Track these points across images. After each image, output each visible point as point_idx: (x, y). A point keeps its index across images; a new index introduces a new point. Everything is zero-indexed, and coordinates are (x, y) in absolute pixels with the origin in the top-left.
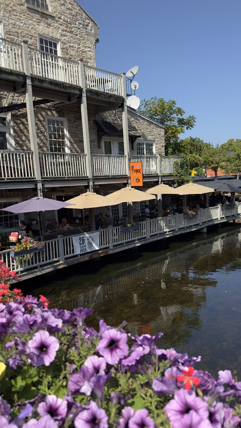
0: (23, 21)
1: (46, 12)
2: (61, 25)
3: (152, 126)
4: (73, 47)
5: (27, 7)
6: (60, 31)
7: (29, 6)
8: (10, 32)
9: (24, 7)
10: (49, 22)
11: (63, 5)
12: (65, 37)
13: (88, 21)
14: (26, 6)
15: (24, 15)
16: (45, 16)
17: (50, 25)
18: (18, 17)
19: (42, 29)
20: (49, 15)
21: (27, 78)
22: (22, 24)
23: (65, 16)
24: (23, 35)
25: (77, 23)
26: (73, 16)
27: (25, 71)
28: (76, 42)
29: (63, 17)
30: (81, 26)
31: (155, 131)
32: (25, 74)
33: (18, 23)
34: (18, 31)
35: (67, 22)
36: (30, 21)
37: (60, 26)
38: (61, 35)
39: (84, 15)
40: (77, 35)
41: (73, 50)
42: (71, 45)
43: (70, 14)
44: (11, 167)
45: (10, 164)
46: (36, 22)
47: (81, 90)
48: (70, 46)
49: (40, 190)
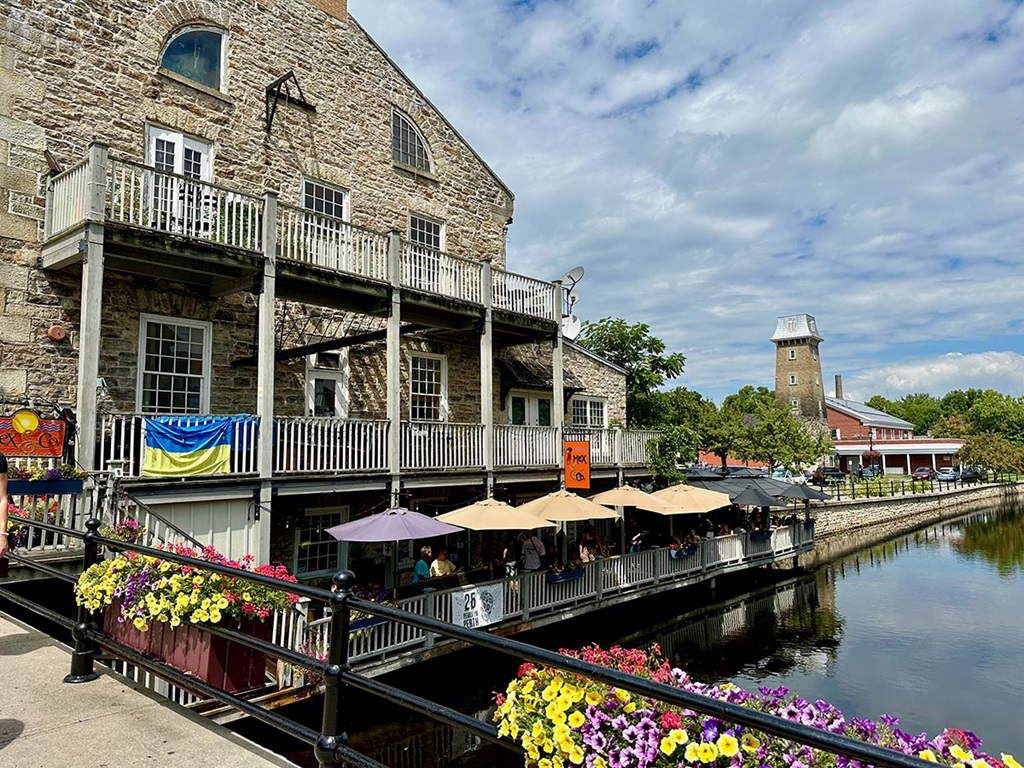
0: (386, 190)
1: (425, 175)
2: (449, 195)
3: (603, 370)
4: (467, 232)
5: (394, 167)
6: (447, 206)
7: (396, 165)
8: (361, 207)
9: (389, 167)
10: (429, 191)
11: (456, 162)
12: (455, 216)
13: (497, 188)
14: (392, 165)
15: (388, 180)
16: (422, 180)
17: (430, 196)
18: (377, 182)
19: (417, 202)
20: (430, 180)
21: (394, 291)
22: (383, 195)
23: (458, 181)
24: (383, 211)
25: (477, 193)
26: (471, 180)
27: (391, 280)
28: (472, 225)
29: (453, 182)
30: (484, 197)
31: (607, 379)
32: (389, 284)
33: (376, 192)
34: (375, 205)
35: (460, 190)
36: (397, 189)
37: (447, 197)
38: (449, 212)
39: (490, 178)
40: (475, 213)
41: (467, 238)
42: (465, 228)
43: (467, 177)
44: (347, 450)
45: (347, 444)
46: (406, 190)
47: (483, 311)
48: (462, 231)
49: (396, 494)
